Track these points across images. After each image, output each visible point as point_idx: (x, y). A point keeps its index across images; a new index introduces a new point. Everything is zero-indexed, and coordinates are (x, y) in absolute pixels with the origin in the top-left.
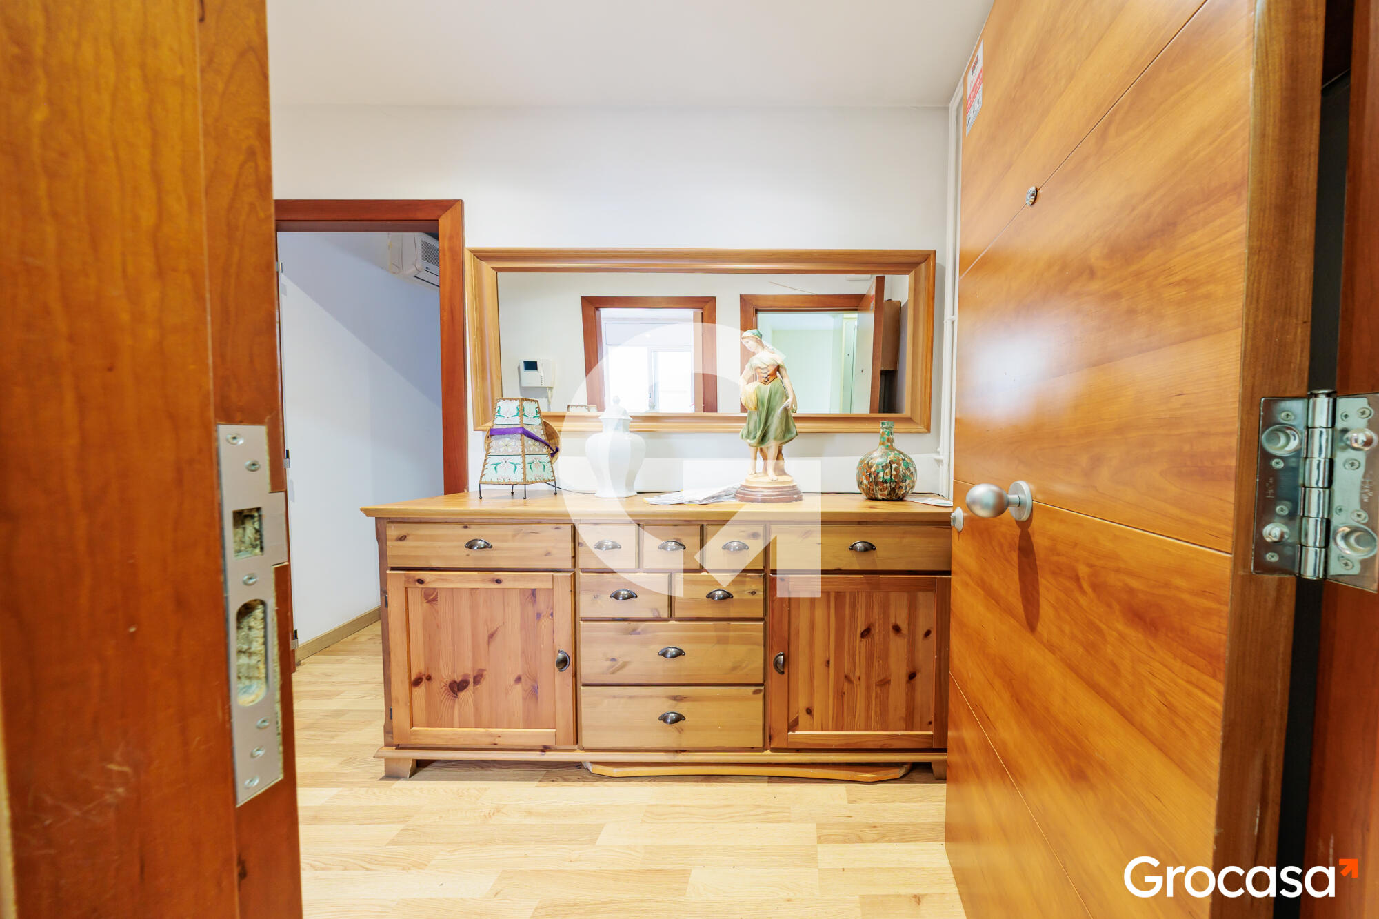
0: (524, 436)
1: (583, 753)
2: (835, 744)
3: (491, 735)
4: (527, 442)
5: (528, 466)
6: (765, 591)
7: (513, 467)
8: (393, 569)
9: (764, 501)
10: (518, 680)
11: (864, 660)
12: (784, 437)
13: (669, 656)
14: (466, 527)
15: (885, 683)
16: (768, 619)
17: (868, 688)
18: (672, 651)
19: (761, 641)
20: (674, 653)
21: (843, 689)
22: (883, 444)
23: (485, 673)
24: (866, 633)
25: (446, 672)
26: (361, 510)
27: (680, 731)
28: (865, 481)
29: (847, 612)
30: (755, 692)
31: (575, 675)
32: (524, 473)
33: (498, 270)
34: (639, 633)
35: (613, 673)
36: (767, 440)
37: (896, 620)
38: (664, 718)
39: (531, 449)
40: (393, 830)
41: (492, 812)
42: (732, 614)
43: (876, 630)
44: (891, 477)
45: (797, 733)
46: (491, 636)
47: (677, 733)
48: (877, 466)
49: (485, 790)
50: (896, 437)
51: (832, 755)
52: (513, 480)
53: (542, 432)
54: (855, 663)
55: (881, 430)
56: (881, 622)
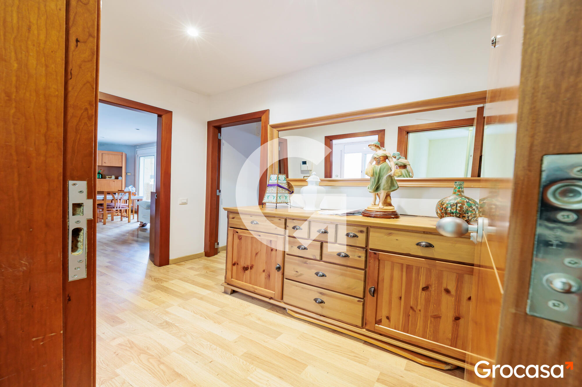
0: (278, 187)
1: (284, 304)
2: (402, 338)
3: (254, 288)
4: (279, 189)
5: (278, 198)
6: (366, 257)
7: (273, 197)
8: (231, 227)
9: (374, 217)
10: (264, 271)
11: (423, 302)
12: (390, 189)
13: (319, 275)
14: (251, 216)
15: (437, 317)
16: (367, 270)
17: (426, 317)
18: (321, 274)
19: (363, 279)
20: (321, 275)
21: (409, 313)
22: (455, 193)
23: (254, 266)
24: (426, 289)
25: (242, 264)
26: (223, 208)
27: (322, 307)
28: (439, 212)
29: (414, 275)
30: (359, 301)
31: (283, 274)
32: (277, 200)
33: (279, 131)
34: (307, 264)
35: (297, 277)
36: (379, 190)
37: (447, 286)
38: (316, 300)
39: (281, 191)
40: (217, 309)
41: (248, 314)
42: (349, 265)
43: (433, 289)
44: (456, 211)
45: (380, 326)
46: (257, 254)
47: (321, 308)
48: (447, 204)
49: (250, 306)
50: (465, 190)
51: (400, 343)
52: (273, 202)
53: (287, 186)
54: (418, 301)
55: (455, 186)
56: (437, 285)
